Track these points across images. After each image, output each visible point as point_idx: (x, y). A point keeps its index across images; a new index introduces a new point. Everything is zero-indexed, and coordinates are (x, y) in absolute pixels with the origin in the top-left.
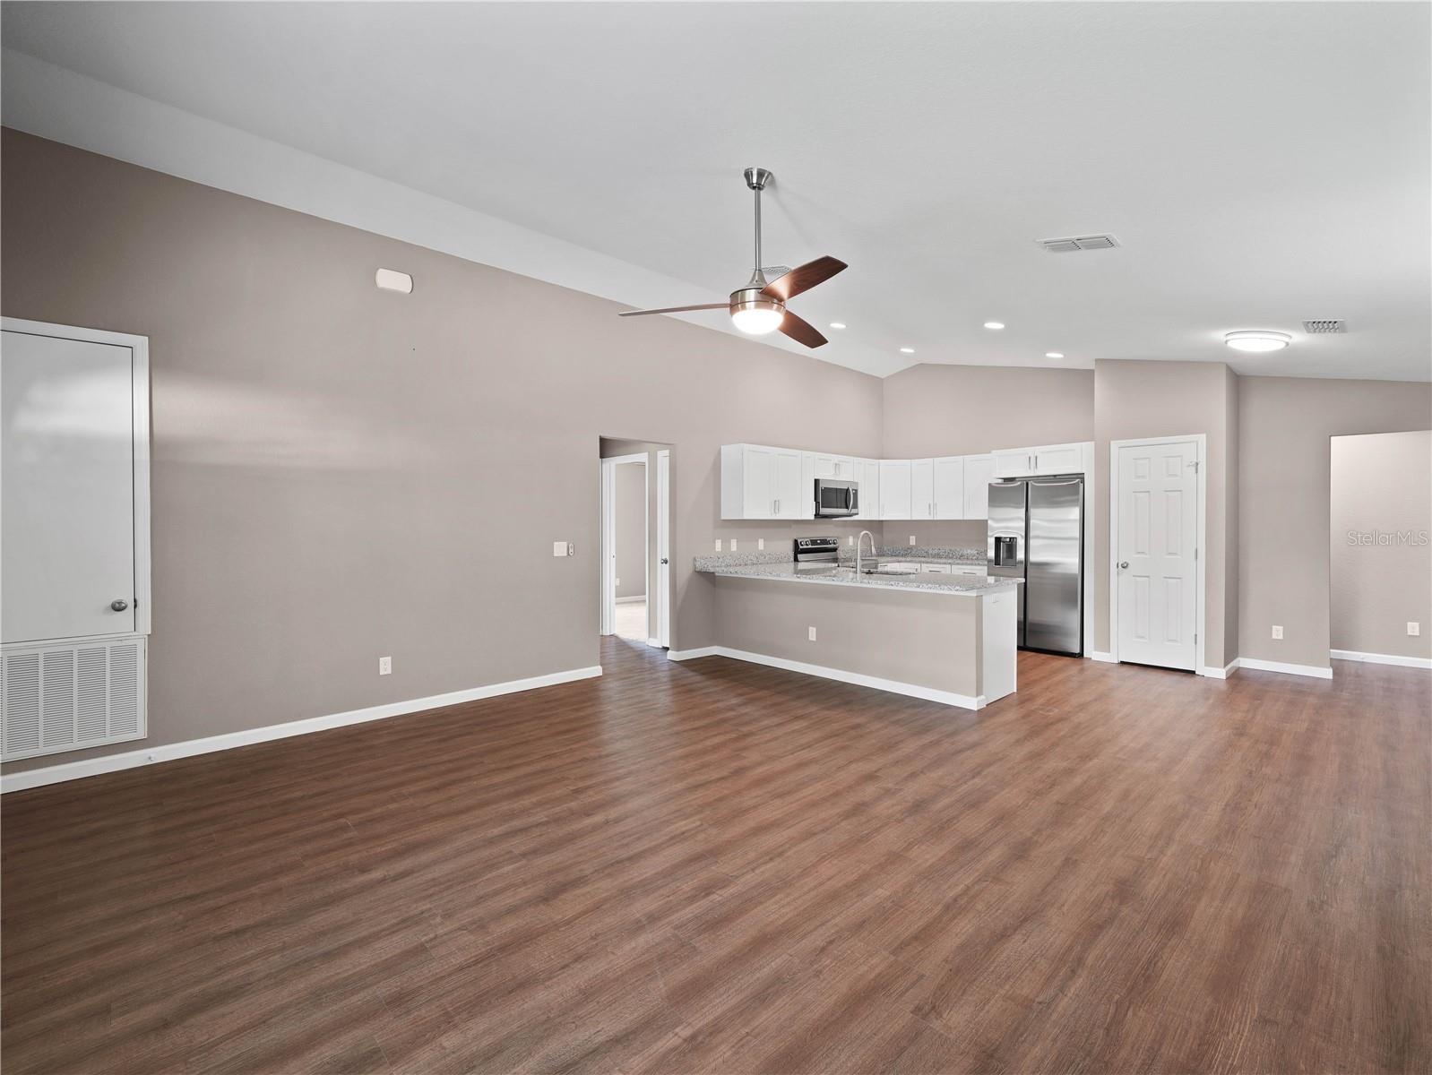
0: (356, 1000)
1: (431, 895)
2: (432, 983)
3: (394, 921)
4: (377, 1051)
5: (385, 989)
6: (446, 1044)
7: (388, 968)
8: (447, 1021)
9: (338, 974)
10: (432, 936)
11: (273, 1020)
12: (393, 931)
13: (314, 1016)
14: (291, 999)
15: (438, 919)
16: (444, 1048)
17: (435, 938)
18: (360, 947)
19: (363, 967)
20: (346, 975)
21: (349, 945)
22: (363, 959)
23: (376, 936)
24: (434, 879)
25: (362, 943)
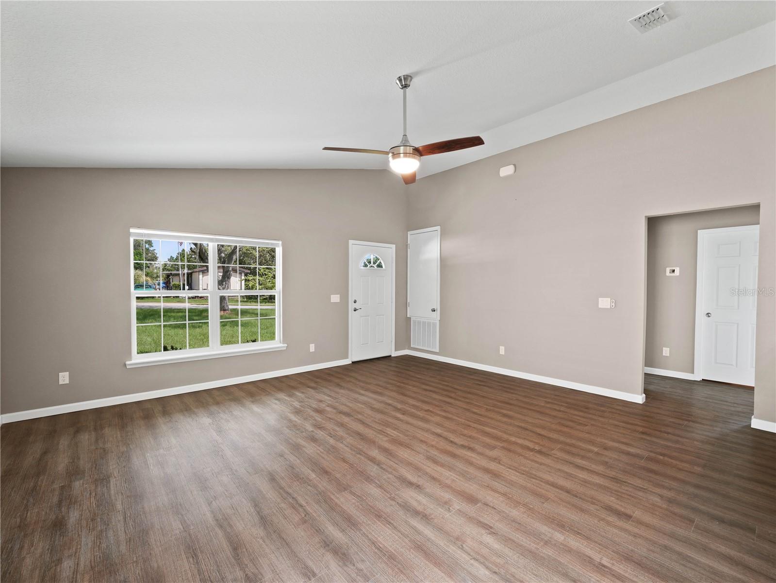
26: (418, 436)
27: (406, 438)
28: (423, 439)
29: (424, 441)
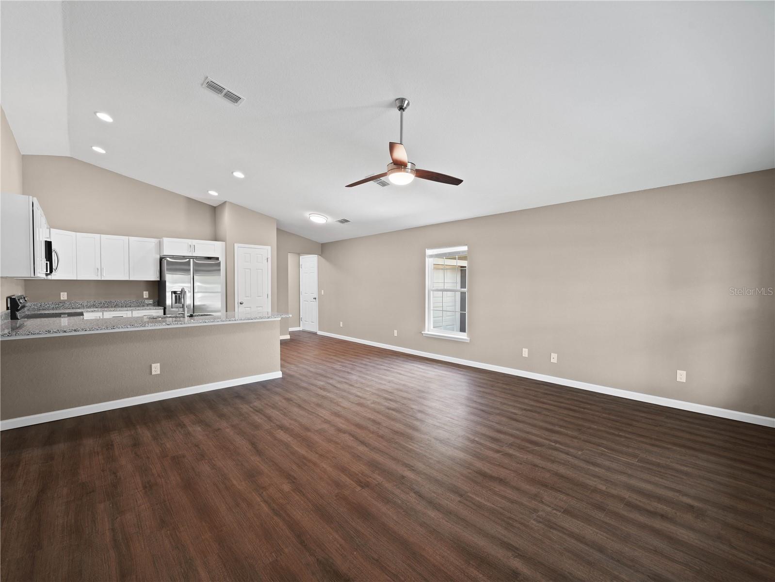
0: (612, 522)
1: (522, 524)
2: (583, 501)
3: (554, 532)
4: (625, 504)
5: (600, 515)
6: (605, 488)
7: (588, 520)
8: (595, 490)
9: (607, 538)
10: (555, 511)
11: (651, 548)
12: (562, 530)
13: (634, 533)
14: (636, 549)
15: (540, 513)
16: (607, 488)
17: (555, 509)
18: (584, 538)
19: (595, 529)
20: (605, 534)
21: (586, 544)
22: (590, 532)
23: (572, 535)
24: (506, 529)
25: (580, 539)
26: (385, 443)
27: (397, 441)
28: (380, 439)
29: (379, 437)
